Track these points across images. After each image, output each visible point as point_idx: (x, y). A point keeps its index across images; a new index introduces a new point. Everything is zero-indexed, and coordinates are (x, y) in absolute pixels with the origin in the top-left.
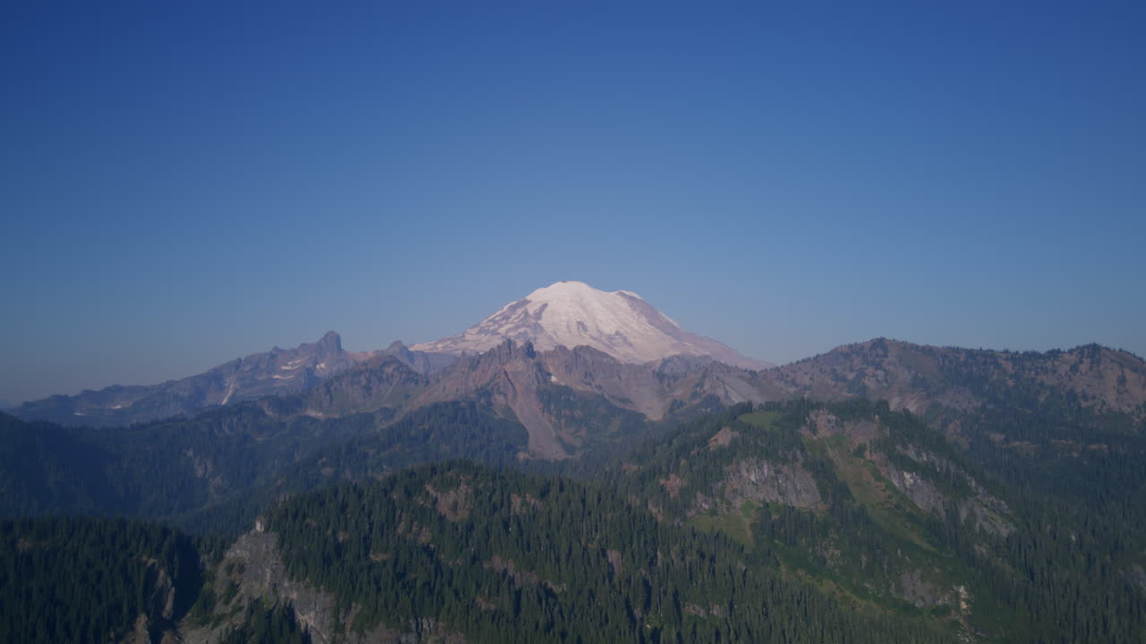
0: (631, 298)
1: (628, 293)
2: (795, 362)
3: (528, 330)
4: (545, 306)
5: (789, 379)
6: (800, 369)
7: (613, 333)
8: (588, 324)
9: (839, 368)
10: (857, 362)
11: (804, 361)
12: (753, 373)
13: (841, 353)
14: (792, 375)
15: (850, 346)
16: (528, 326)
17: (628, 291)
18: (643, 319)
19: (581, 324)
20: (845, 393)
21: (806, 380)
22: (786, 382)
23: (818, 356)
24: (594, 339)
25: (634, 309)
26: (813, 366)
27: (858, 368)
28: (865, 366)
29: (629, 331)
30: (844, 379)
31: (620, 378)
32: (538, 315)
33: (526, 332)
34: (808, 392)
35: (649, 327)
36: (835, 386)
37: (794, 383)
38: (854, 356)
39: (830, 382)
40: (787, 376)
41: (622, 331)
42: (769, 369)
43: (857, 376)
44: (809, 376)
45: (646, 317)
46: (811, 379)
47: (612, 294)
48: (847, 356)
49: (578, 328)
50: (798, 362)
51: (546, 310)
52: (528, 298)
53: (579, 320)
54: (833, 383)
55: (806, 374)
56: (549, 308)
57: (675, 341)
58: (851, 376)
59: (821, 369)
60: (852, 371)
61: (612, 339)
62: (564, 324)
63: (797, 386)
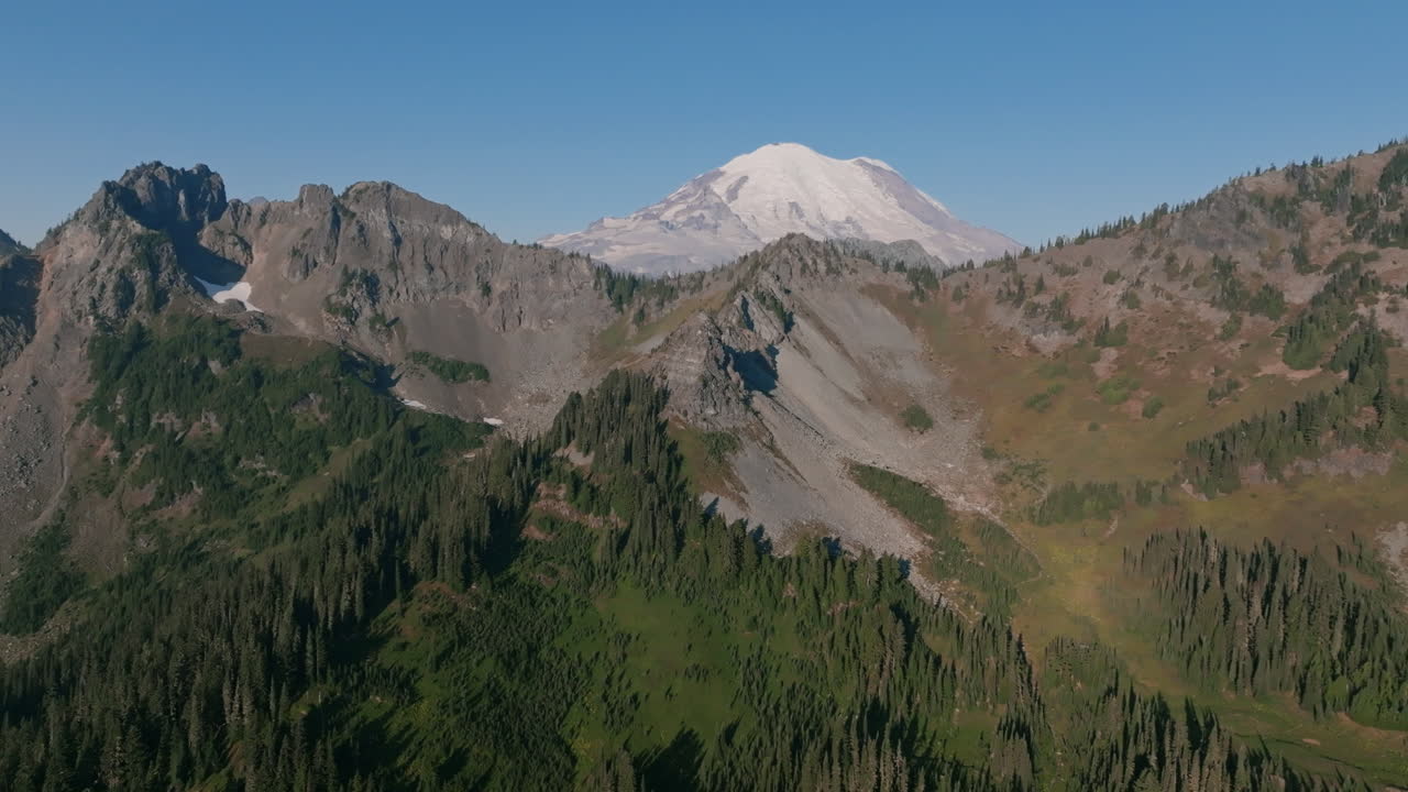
0: (876, 169)
1: (869, 161)
2: (1074, 234)
3: (705, 213)
4: (744, 179)
5: (1044, 299)
6: (1088, 262)
7: (844, 219)
8: (805, 206)
9: (1247, 261)
10: (1327, 232)
11: (1105, 233)
12: (924, 277)
13: (1259, 199)
14: (1056, 283)
15: (1294, 172)
16: (708, 207)
17: (872, 157)
18: (892, 201)
19: (795, 207)
20: (1273, 367)
21: (1109, 305)
22: (1033, 310)
23: (1161, 211)
24: (812, 228)
25: (879, 185)
26: (1139, 251)
27: (1330, 255)
28: (1365, 247)
29: (867, 217)
30: (1269, 300)
31: (487, 290)
32: (733, 193)
33: (702, 216)
34: (1111, 353)
35: (897, 211)
36: (1228, 334)
37: (1059, 312)
38: (1312, 207)
39: (1206, 313)
40: (1040, 286)
41: (855, 217)
42: (978, 263)
43: (1331, 288)
44: (1119, 289)
45: (896, 197)
46: (1129, 299)
47: (849, 162)
48: (1282, 210)
49: (791, 212)
50: (1085, 238)
51: (746, 185)
52: (722, 169)
53: (792, 201)
54: (1218, 317)
55: (1111, 278)
56: (751, 182)
57: (934, 232)
58: (1300, 290)
59: (1171, 259)
60: (1303, 263)
61: (840, 228)
62: (770, 206)
63: (1070, 326)
